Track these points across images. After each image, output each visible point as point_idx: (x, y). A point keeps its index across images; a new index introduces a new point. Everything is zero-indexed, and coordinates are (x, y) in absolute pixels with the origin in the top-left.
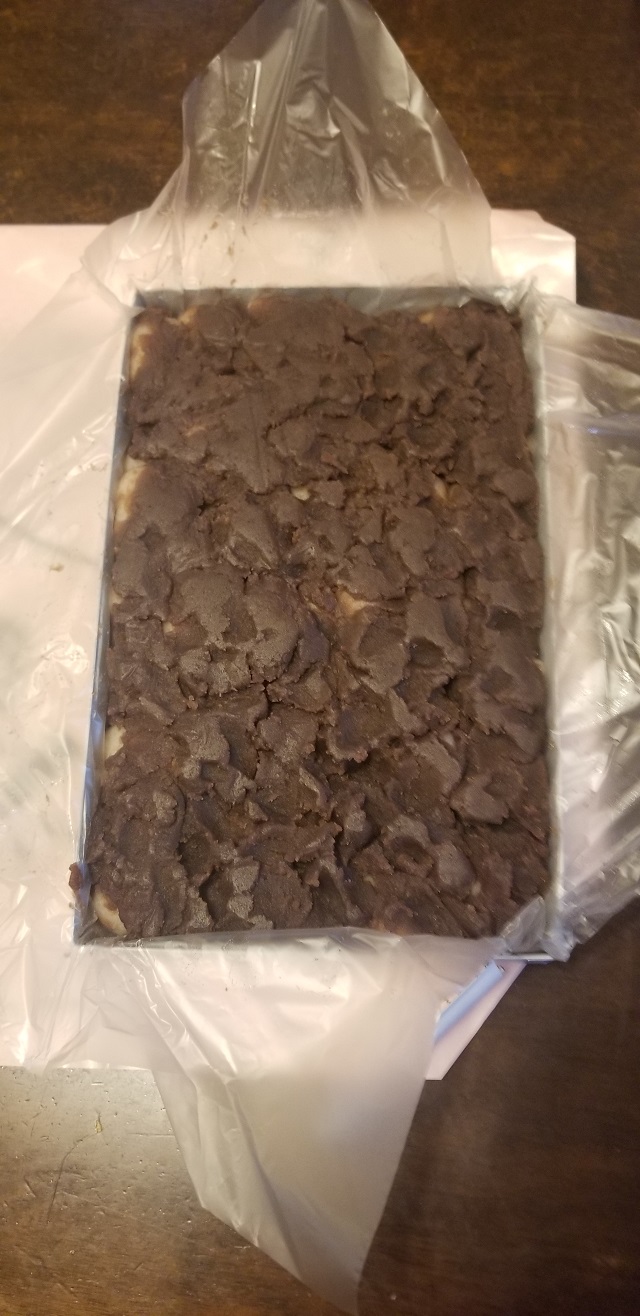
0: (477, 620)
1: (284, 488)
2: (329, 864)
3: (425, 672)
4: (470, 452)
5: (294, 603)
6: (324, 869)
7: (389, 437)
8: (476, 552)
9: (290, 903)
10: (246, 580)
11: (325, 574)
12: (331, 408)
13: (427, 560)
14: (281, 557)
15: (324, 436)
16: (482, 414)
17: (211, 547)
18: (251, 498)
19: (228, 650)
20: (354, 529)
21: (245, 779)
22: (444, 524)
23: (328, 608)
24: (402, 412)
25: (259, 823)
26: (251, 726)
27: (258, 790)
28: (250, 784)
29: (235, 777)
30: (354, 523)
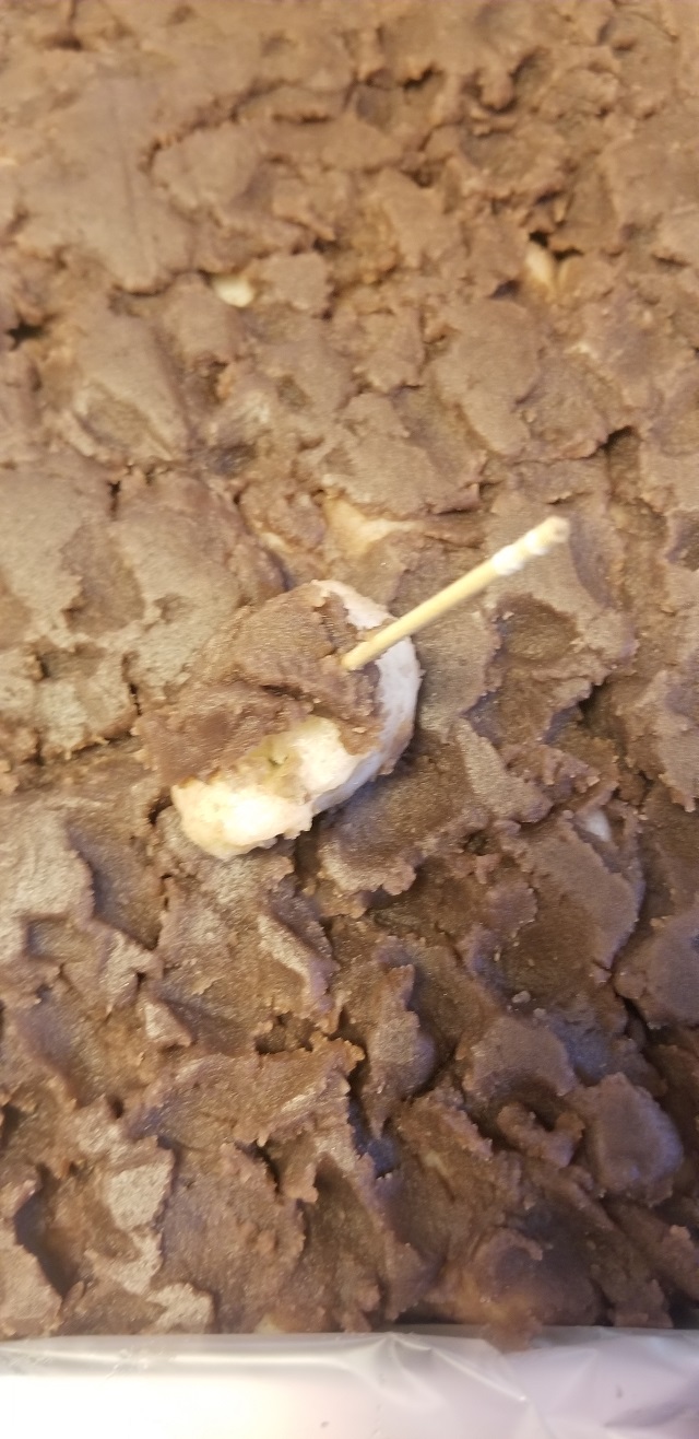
0: (644, 548)
1: (196, 278)
2: (336, 1147)
3: (535, 673)
4: (602, 178)
5: (228, 532)
6: (326, 1158)
7: (422, 157)
8: (633, 394)
9: (252, 1241)
10: (115, 488)
11: (295, 463)
12: (292, 102)
13: (524, 418)
14: (193, 432)
15: (277, 160)
16: (620, 100)
17: (35, 417)
18: (121, 301)
19: (80, 651)
20: (358, 358)
21: (134, 950)
22: (558, 337)
23: (308, 541)
24: (445, 100)
25: (171, 1051)
26: (140, 825)
27: (166, 972)
28: (145, 960)
29: (109, 946)
30: (354, 345)
